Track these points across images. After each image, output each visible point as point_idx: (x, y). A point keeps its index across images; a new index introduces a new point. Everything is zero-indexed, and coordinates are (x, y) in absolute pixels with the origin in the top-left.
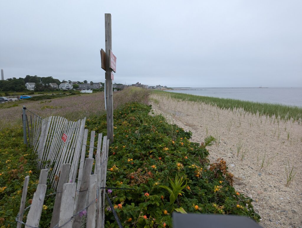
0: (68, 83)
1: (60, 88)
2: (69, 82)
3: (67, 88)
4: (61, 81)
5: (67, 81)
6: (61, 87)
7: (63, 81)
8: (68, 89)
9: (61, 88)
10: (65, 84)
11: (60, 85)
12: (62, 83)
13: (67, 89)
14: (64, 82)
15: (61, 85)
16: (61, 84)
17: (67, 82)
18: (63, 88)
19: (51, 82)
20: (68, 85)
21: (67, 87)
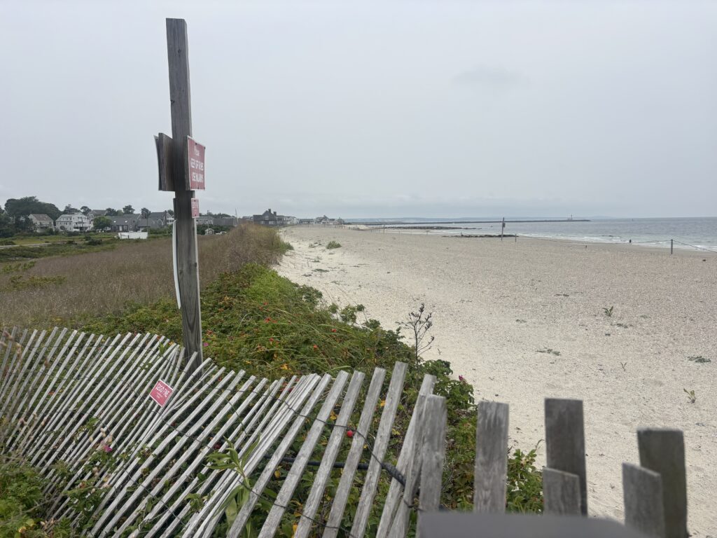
0: (80, 215)
1: (58, 226)
2: (82, 211)
3: (77, 228)
4: (62, 209)
5: (79, 209)
6: (63, 224)
7: (67, 207)
8: (81, 228)
9: (62, 228)
10: (73, 216)
11: (58, 220)
12: (65, 212)
13: (78, 230)
14: (69, 211)
15: (62, 219)
16: (63, 216)
17: (79, 211)
18: (66, 226)
19: (33, 213)
20: (80, 220)
21: (79, 225)
